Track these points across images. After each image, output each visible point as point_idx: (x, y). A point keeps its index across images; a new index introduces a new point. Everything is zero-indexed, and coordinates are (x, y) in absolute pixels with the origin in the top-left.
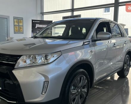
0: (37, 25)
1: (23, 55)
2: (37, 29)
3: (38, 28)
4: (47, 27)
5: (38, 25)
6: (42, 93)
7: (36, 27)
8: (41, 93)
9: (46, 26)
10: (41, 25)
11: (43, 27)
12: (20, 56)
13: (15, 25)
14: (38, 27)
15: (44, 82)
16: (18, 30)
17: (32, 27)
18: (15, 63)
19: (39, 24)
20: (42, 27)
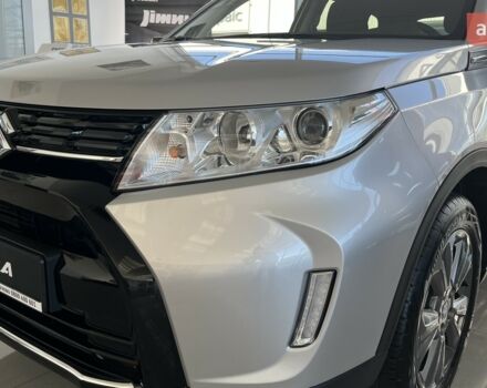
0: (146, 12)
1: (166, 112)
2: (147, 31)
3: (150, 26)
4: (190, 22)
5: (153, 16)
6: (293, 338)
7: (144, 24)
8: (287, 339)
9: (187, 17)
10: (164, 15)
11: (174, 23)
12: (151, 116)
13: (56, 14)
14: (152, 21)
15: (309, 274)
16: (68, 36)
17: (127, 21)
18: (120, 159)
19: (157, 12)
20: (168, 22)
